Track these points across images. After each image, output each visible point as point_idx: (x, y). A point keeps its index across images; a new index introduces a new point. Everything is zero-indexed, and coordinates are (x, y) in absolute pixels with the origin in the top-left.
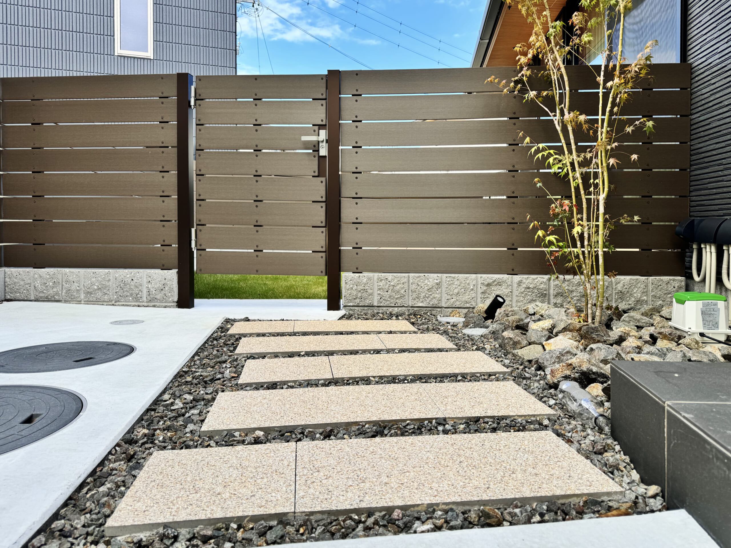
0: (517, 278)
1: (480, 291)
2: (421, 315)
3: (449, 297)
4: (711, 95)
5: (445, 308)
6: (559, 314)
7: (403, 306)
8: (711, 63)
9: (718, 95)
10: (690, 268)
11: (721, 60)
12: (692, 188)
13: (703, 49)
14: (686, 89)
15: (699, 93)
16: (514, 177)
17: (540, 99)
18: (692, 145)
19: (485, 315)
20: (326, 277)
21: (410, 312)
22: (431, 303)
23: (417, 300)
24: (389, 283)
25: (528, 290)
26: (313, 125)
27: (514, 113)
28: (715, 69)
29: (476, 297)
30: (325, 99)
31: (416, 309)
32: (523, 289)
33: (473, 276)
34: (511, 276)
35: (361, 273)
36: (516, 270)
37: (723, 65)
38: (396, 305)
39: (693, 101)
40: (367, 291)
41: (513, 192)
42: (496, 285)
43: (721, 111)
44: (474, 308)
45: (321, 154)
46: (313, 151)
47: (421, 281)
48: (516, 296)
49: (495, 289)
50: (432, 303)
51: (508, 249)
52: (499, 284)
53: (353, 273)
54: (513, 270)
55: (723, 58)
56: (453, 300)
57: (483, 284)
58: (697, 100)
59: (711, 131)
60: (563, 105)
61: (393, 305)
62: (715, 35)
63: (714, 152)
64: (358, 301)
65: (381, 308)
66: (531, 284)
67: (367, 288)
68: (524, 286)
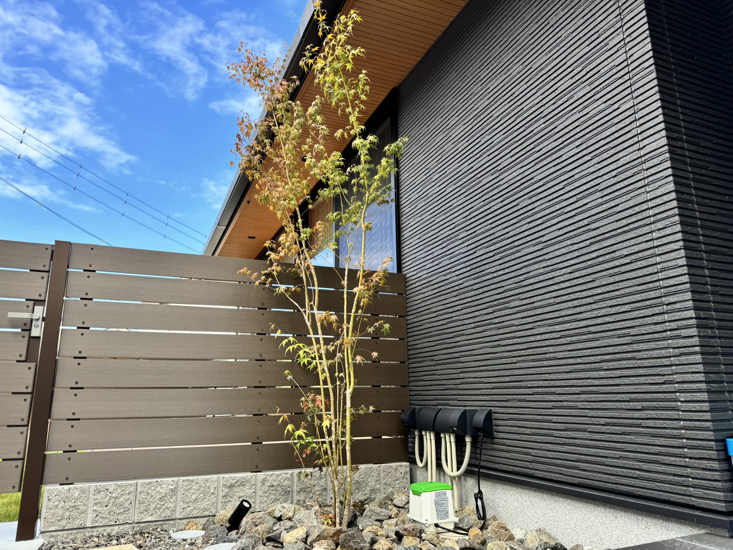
0: (261, 475)
1: (221, 494)
2: (149, 533)
3: (185, 505)
4: (422, 302)
5: (180, 519)
6: (309, 517)
7: (127, 523)
8: (420, 277)
9: (427, 303)
10: (414, 454)
11: (428, 275)
12: (411, 379)
13: (414, 265)
14: (402, 294)
15: (413, 299)
16: (261, 366)
17: (289, 293)
18: (408, 342)
19: (228, 525)
20: (20, 494)
21: (135, 529)
22: (163, 516)
23: (145, 513)
24: (110, 495)
25: (272, 488)
26: (27, 300)
27: (263, 304)
28: (424, 282)
29: (217, 502)
30: (48, 272)
31: (142, 525)
32: (267, 488)
33: (215, 477)
34: (255, 474)
35: (72, 484)
36: (260, 466)
37: (430, 279)
38: (118, 523)
39: (408, 305)
40: (78, 508)
41: (260, 382)
42: (239, 486)
43: (430, 316)
44: (214, 516)
45: (32, 335)
46: (22, 330)
47: (153, 488)
48: (260, 496)
49: (238, 490)
50: (164, 514)
51: (253, 443)
52: (242, 484)
53: (61, 484)
54: (257, 467)
55: (430, 274)
56: (190, 508)
57: (224, 485)
58: (411, 304)
59: (424, 332)
60: (312, 303)
61: (113, 523)
62: (423, 256)
63: (427, 350)
64: (64, 522)
65: (95, 530)
66: (275, 481)
67: (79, 504)
68: (268, 484)
